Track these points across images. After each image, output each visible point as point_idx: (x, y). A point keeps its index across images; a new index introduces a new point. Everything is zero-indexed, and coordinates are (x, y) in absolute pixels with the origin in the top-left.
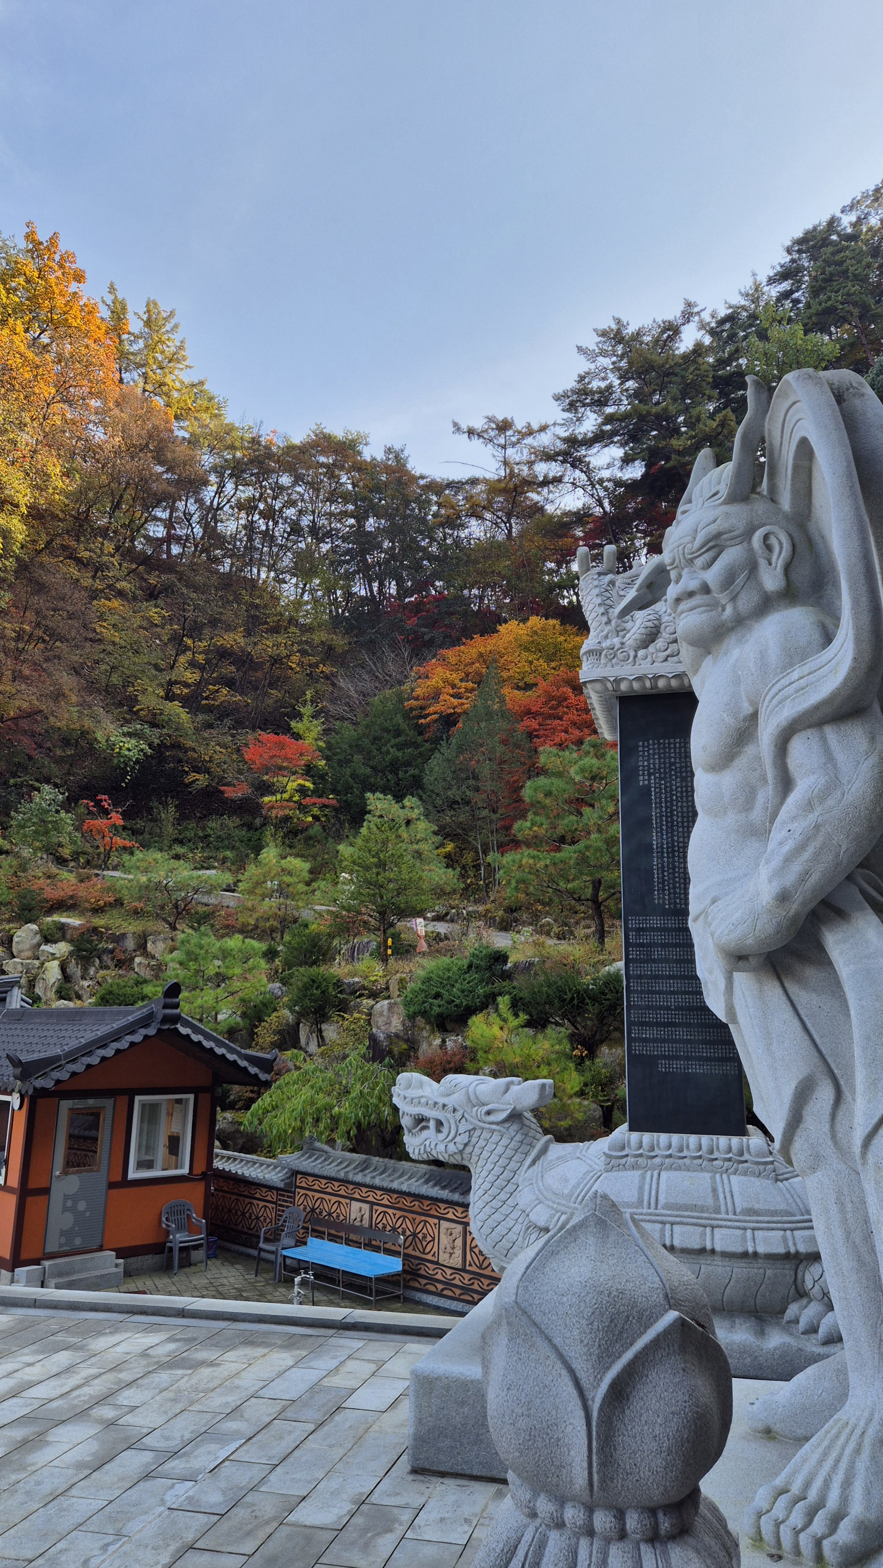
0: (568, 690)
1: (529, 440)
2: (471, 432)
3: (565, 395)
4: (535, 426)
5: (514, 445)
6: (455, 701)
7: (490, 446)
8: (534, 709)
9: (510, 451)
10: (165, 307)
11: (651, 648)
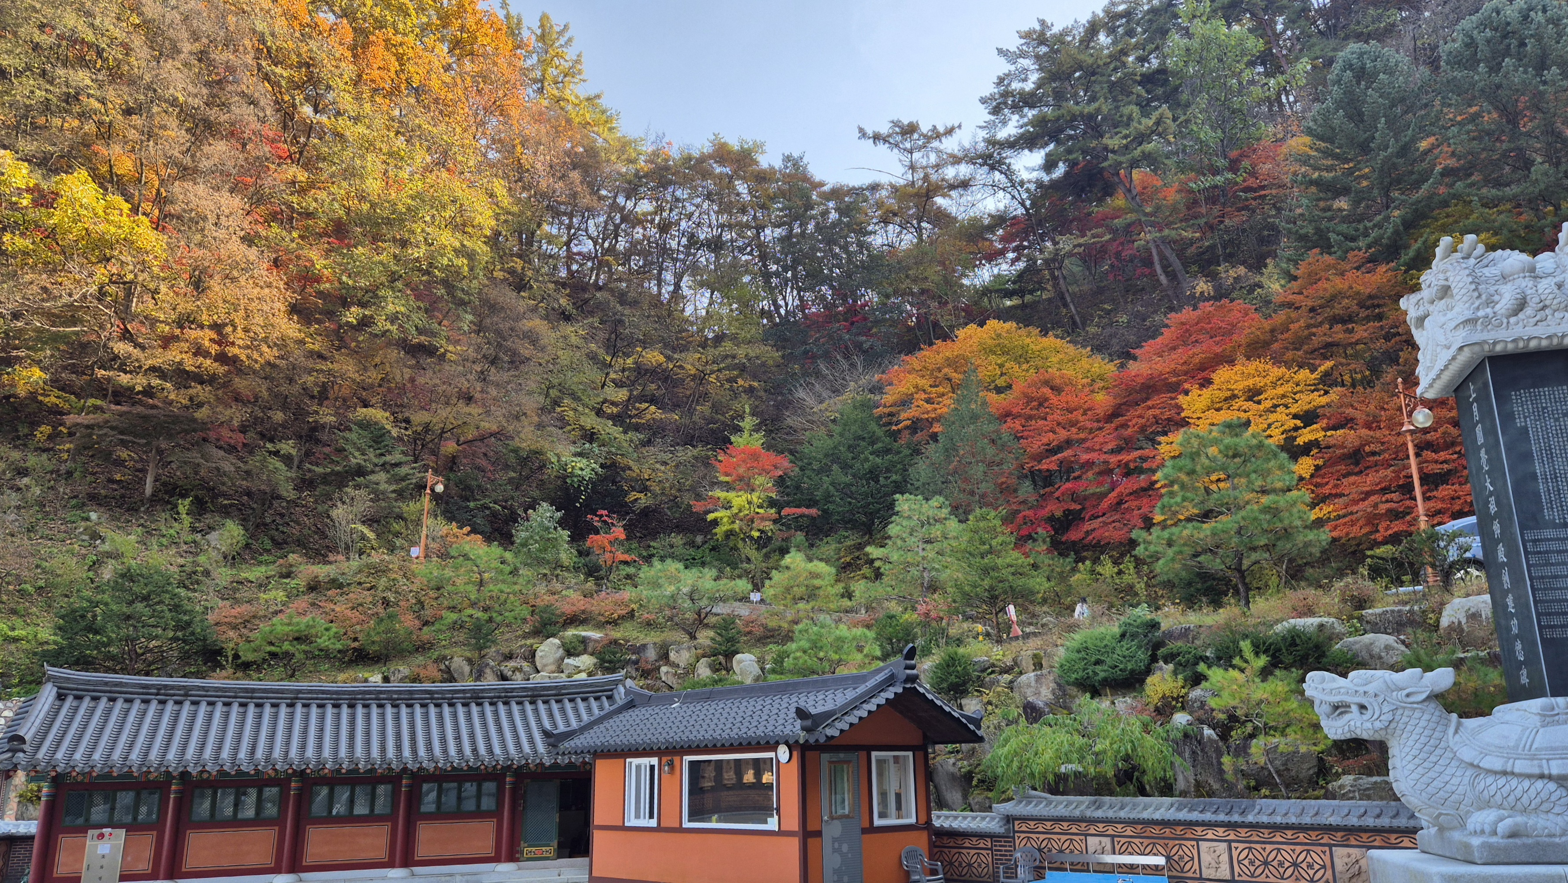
0: (1046, 391)
1: (935, 144)
2: (877, 137)
3: (992, 98)
4: (941, 129)
5: (920, 148)
6: (929, 407)
7: (896, 151)
8: (1015, 411)
9: (916, 155)
10: (557, 21)
11: (1521, 315)
